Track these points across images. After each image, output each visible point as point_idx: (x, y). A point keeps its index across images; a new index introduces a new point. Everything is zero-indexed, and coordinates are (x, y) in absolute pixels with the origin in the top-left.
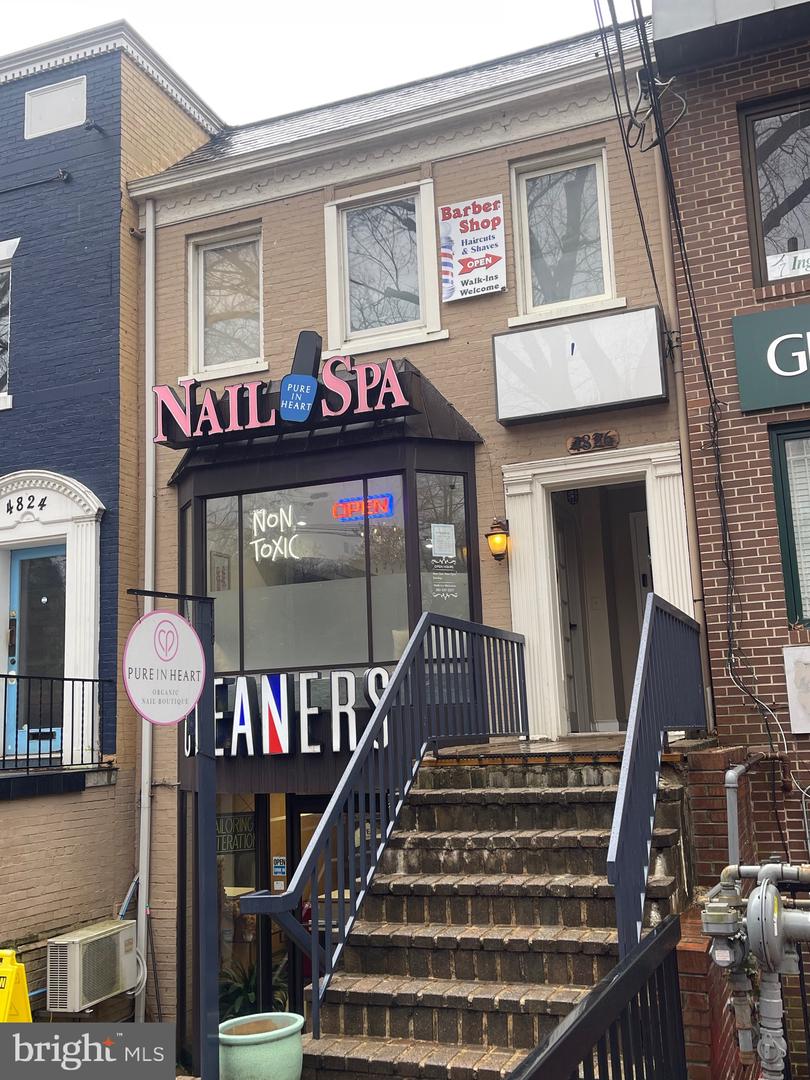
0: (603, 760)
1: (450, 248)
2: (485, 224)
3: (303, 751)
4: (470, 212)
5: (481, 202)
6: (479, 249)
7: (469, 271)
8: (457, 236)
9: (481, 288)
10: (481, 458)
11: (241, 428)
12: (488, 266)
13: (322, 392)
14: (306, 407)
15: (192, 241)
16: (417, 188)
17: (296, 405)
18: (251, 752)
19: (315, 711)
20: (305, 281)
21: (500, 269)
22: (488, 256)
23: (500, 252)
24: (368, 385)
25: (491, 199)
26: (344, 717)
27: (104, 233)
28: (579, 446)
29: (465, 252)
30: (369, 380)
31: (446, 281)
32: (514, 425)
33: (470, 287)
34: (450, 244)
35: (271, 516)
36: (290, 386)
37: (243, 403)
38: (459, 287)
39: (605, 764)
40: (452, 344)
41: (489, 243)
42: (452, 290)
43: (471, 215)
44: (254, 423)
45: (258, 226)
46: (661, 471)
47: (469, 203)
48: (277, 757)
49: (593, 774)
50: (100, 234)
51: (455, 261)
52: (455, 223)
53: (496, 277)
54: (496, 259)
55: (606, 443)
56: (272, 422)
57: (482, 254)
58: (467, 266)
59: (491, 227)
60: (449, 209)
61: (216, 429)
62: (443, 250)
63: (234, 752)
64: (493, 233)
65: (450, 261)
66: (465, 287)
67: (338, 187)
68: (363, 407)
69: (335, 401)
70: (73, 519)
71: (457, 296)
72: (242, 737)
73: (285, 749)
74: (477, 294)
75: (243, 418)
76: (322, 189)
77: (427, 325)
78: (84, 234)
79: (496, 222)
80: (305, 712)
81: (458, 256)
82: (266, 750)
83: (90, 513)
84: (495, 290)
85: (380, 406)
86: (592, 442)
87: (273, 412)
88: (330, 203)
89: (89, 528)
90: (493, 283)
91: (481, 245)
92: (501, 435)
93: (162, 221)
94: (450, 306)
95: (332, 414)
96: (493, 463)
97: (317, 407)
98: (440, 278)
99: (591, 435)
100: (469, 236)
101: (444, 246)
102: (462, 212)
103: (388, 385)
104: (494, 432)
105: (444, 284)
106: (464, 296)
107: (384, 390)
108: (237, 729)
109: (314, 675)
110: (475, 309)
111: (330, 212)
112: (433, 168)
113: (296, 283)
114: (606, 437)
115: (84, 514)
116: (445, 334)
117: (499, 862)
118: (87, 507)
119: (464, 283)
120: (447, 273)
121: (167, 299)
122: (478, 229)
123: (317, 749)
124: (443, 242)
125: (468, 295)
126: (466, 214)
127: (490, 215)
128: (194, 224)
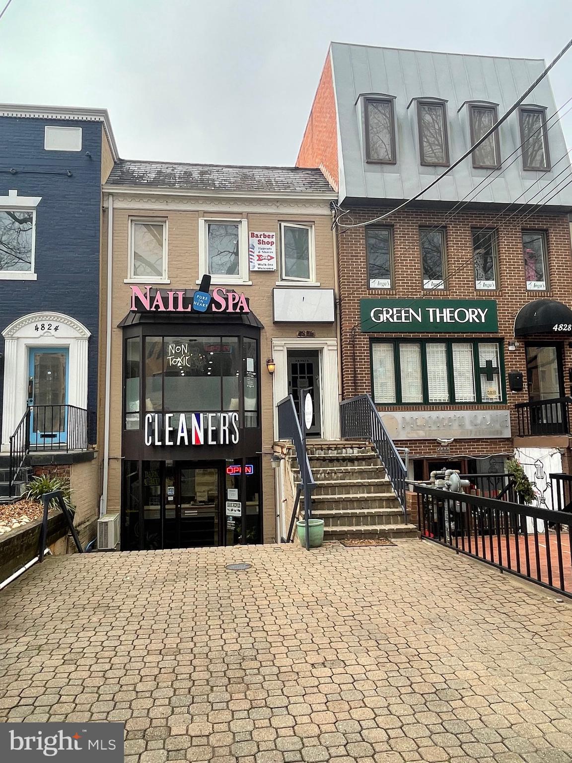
0: (354, 446)
1: (253, 249)
2: (268, 243)
3: (209, 444)
4: (262, 237)
5: (267, 234)
6: (265, 252)
7: (261, 260)
8: (257, 245)
9: (265, 268)
10: (263, 334)
11: (175, 310)
12: (269, 260)
13: (213, 301)
14: (205, 306)
15: (130, 218)
16: (241, 222)
17: (201, 304)
18: (187, 443)
19: (214, 428)
20: (188, 249)
21: (274, 262)
22: (269, 256)
23: (274, 255)
24: (233, 301)
25: (271, 234)
26: (224, 431)
27: (91, 206)
28: (301, 335)
29: (259, 252)
30: (234, 299)
31: (252, 262)
32: (276, 323)
33: (261, 266)
34: (253, 247)
35: (177, 347)
36: (198, 296)
37: (176, 299)
38: (257, 266)
39: (355, 447)
40: (252, 287)
41: (269, 251)
42: (254, 266)
43: (262, 238)
44: (180, 308)
45: (165, 219)
46: (330, 348)
47: (262, 233)
48: (198, 447)
49: (351, 450)
50: (89, 206)
51: (255, 255)
52: (256, 240)
53: (273, 265)
54: (272, 258)
55: (311, 335)
56: (189, 310)
57: (267, 254)
58: (260, 258)
59: (270, 245)
60: (254, 234)
61: (162, 309)
62: (250, 249)
63: (178, 443)
64: (271, 247)
65: (252, 254)
66: (259, 266)
67: (205, 212)
68: (230, 310)
69: (218, 305)
70: (75, 338)
71: (256, 269)
72: (182, 438)
73: (202, 443)
74: (264, 270)
75: (176, 305)
76: (198, 211)
77: (242, 278)
78: (80, 204)
79: (272, 243)
80: (210, 429)
81: (256, 253)
82: (194, 443)
83: (85, 336)
84: (272, 270)
85: (238, 310)
86: (306, 334)
87: (190, 305)
88: (202, 218)
89: (84, 343)
90: (271, 267)
91: (266, 251)
92: (271, 326)
93: (115, 206)
94: (252, 272)
95: (217, 310)
96: (268, 336)
97: (210, 307)
98: (249, 260)
99: (306, 331)
100: (262, 246)
101: (251, 248)
102: (259, 236)
103: (242, 303)
104: (268, 325)
105: (250, 263)
106: (259, 270)
107: (240, 304)
108: (180, 434)
109: (214, 415)
110: (263, 276)
111: (201, 222)
112: (248, 215)
113: (184, 249)
114: (311, 333)
115: (80, 336)
116: (250, 283)
117: (337, 477)
118: (83, 333)
119: (259, 264)
120: (252, 259)
121: (118, 242)
122: (265, 244)
123: (215, 443)
124: (251, 246)
125: (261, 270)
126: (260, 237)
127: (270, 240)
128: (134, 211)
